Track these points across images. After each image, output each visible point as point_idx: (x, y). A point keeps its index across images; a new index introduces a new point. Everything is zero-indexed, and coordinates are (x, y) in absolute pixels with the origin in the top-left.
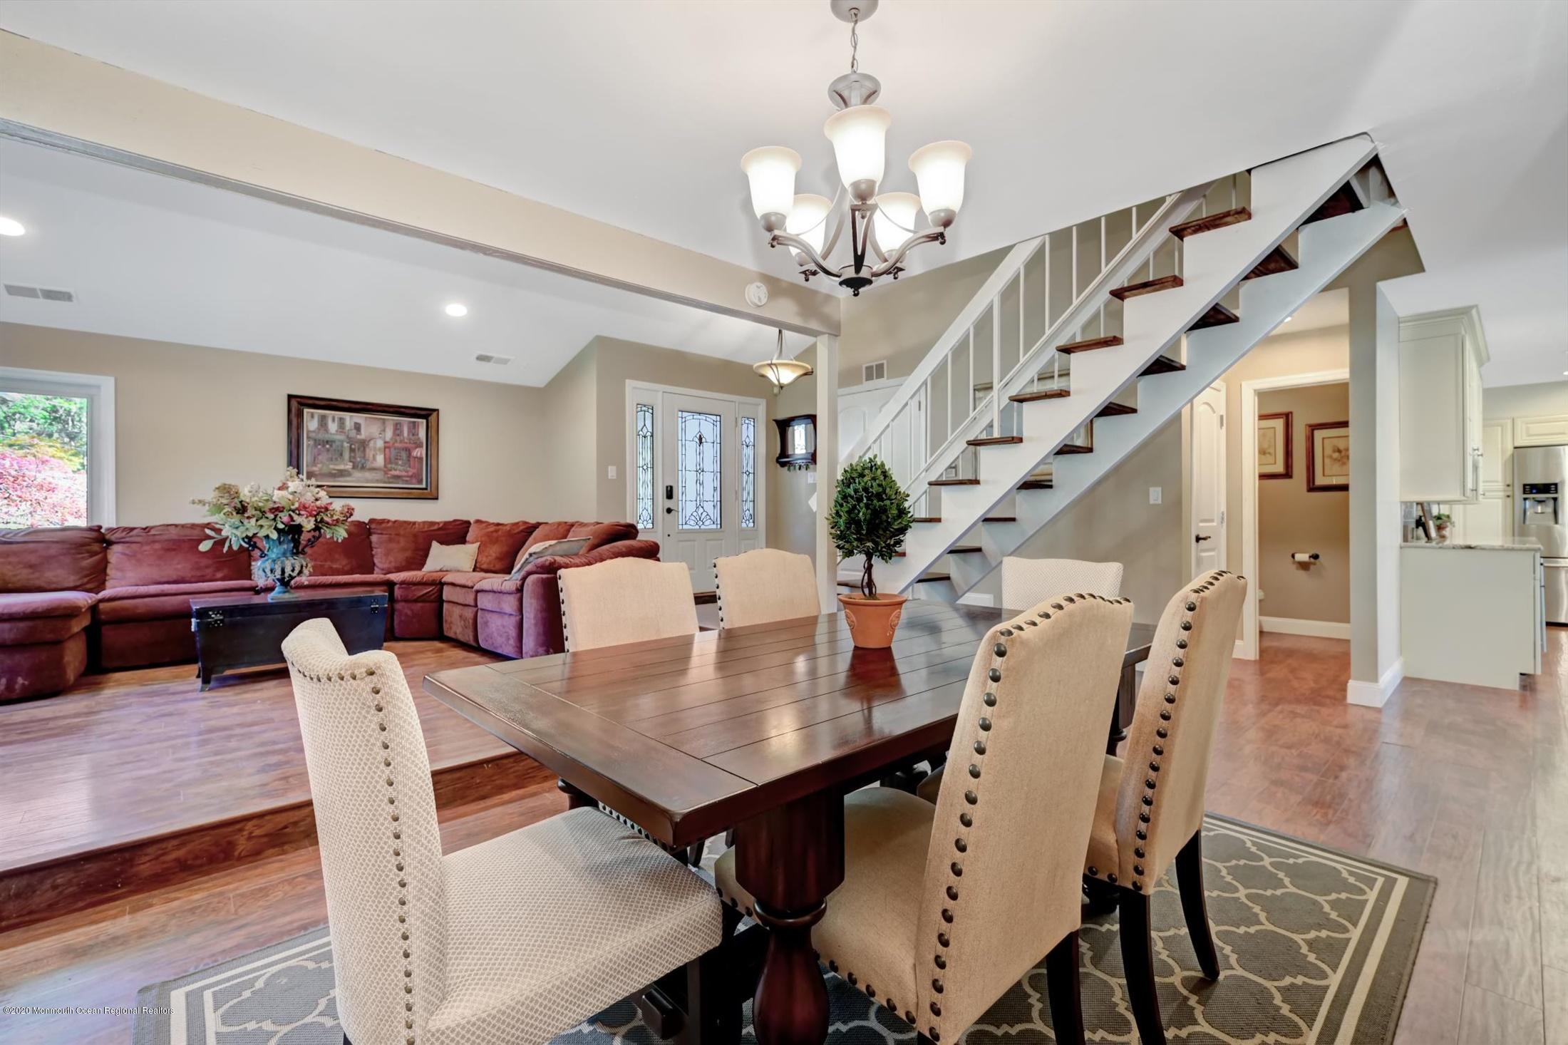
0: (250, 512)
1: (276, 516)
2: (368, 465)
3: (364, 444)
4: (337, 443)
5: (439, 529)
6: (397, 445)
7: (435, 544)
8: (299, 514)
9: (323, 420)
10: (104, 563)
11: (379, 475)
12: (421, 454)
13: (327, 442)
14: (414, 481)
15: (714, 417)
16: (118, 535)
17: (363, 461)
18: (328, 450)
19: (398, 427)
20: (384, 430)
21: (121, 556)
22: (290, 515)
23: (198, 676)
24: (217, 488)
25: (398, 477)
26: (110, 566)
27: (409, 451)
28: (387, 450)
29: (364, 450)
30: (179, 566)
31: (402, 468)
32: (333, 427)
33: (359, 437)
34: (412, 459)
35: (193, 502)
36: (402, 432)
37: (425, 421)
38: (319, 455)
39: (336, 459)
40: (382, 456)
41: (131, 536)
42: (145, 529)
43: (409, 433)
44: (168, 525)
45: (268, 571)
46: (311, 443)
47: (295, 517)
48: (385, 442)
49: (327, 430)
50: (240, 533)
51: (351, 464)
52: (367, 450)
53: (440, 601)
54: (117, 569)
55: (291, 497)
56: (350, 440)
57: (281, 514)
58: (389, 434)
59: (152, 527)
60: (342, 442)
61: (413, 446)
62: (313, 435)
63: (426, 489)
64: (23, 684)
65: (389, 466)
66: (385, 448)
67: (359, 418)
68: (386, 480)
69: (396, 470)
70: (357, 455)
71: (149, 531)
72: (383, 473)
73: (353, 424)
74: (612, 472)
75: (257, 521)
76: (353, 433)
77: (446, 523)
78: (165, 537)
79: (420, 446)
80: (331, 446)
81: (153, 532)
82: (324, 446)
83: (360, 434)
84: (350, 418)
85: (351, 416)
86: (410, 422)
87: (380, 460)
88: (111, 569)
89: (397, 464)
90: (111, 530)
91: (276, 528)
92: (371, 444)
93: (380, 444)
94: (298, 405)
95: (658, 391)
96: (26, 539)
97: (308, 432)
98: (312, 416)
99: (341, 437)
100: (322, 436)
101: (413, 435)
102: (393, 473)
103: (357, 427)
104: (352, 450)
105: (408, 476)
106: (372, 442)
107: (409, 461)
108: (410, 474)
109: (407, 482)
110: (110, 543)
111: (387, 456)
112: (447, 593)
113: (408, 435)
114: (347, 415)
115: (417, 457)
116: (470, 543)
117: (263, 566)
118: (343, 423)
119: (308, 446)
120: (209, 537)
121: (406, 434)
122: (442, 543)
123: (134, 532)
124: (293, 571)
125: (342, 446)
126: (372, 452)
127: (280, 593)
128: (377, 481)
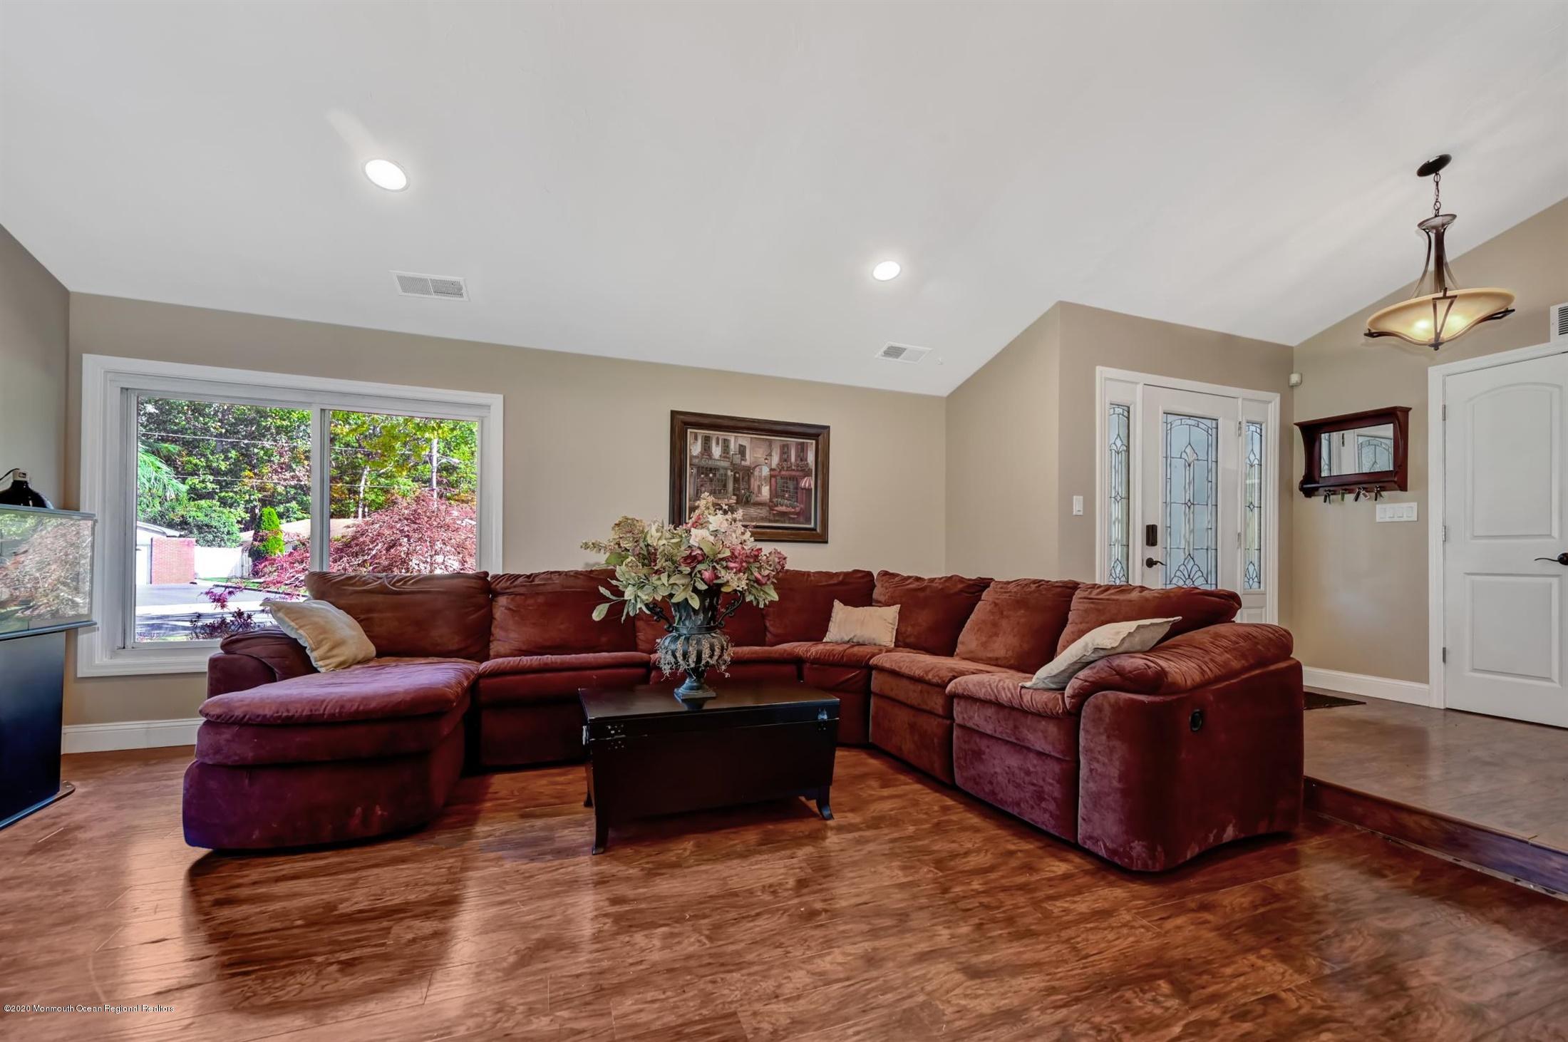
0: (661, 563)
1: (693, 568)
2: (754, 499)
3: (748, 472)
4: (722, 471)
5: (841, 583)
6: (783, 473)
7: (837, 603)
8: (727, 568)
9: (707, 440)
10: (490, 618)
11: (763, 512)
12: (810, 485)
13: (711, 469)
14: (801, 519)
15: (1208, 422)
16: (503, 584)
17: (748, 494)
18: (711, 480)
19: (786, 449)
20: (770, 455)
21: (506, 611)
22: (714, 568)
23: (588, 804)
24: (617, 525)
25: (783, 514)
26: (495, 623)
27: (796, 480)
28: (773, 480)
29: (749, 479)
30: (562, 627)
31: (789, 502)
32: (717, 451)
33: (743, 463)
34: (799, 491)
35: (586, 546)
36: (789, 457)
37: (814, 442)
38: (702, 486)
39: (720, 493)
40: (768, 487)
41: (515, 587)
42: (529, 577)
43: (797, 456)
44: (552, 573)
45: (679, 655)
46: (695, 471)
47: (723, 573)
48: (771, 470)
49: (710, 456)
50: (645, 596)
51: (735, 497)
52: (752, 480)
53: (867, 693)
54: (501, 628)
55: (712, 539)
56: (735, 468)
57: (700, 567)
58: (775, 460)
59: (537, 575)
60: (726, 469)
61: (801, 474)
62: (695, 461)
63: (814, 529)
64: (382, 815)
65: (775, 500)
66: (771, 476)
67: (744, 439)
68: (772, 518)
69: (782, 505)
70: (742, 487)
71: (533, 581)
72: (768, 508)
73: (738, 446)
74: (1078, 505)
75: (669, 576)
76: (737, 459)
77: (847, 574)
78: (549, 588)
79: (808, 474)
80: (715, 475)
81: (537, 582)
82: (707, 475)
83: (745, 460)
84: (735, 440)
85: (736, 436)
86: (798, 444)
87: (766, 491)
88: (496, 627)
89: (783, 497)
90: (496, 577)
91: (695, 590)
92: (756, 473)
93: (765, 471)
94: (682, 424)
95: (1137, 383)
96: (414, 588)
97: (692, 457)
98: (696, 439)
99: (725, 464)
100: (705, 462)
101: (802, 460)
102: (780, 508)
103: (742, 451)
104: (736, 480)
105: (793, 513)
106: (757, 469)
107: (797, 493)
108: (798, 509)
109: (793, 521)
110: (497, 594)
111: (773, 488)
112: (877, 682)
113: (796, 460)
114: (731, 437)
115: (805, 489)
116: (881, 604)
117: (673, 647)
118: (728, 447)
119: (691, 476)
120: (604, 599)
121: (793, 459)
122: (846, 603)
123: (521, 579)
124: (711, 657)
125: (726, 475)
126: (757, 483)
127: (691, 688)
128: (763, 519)
